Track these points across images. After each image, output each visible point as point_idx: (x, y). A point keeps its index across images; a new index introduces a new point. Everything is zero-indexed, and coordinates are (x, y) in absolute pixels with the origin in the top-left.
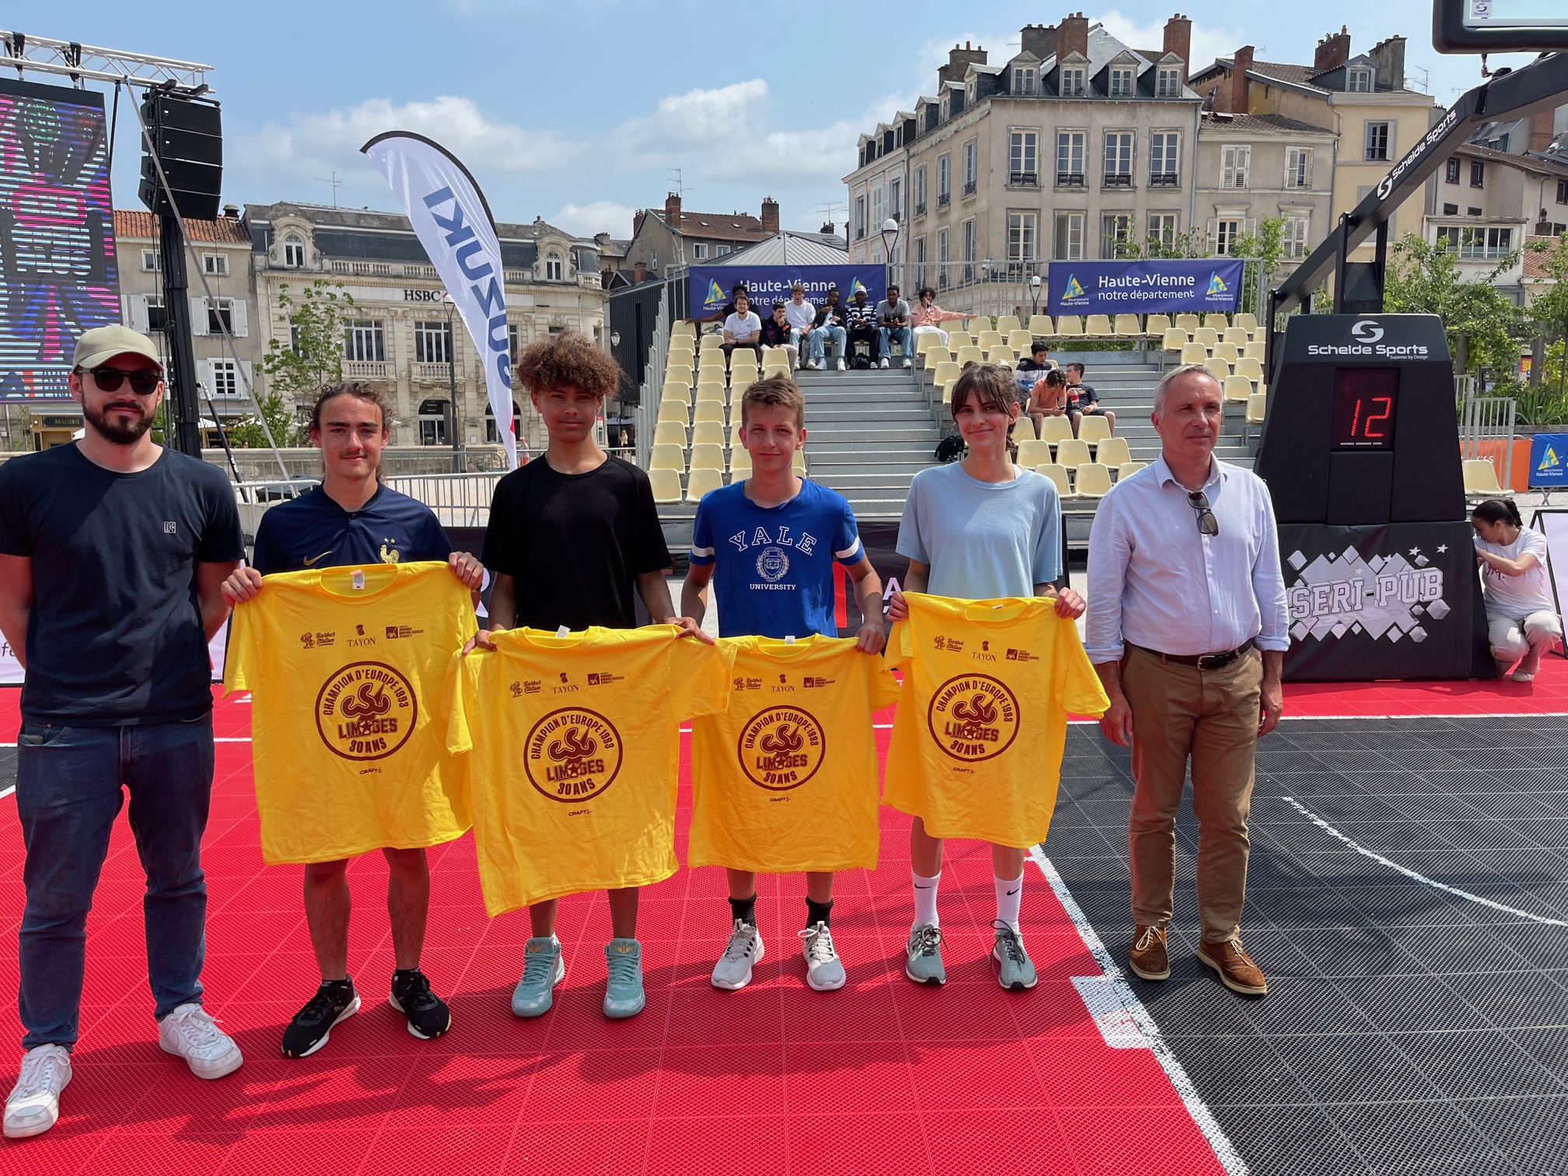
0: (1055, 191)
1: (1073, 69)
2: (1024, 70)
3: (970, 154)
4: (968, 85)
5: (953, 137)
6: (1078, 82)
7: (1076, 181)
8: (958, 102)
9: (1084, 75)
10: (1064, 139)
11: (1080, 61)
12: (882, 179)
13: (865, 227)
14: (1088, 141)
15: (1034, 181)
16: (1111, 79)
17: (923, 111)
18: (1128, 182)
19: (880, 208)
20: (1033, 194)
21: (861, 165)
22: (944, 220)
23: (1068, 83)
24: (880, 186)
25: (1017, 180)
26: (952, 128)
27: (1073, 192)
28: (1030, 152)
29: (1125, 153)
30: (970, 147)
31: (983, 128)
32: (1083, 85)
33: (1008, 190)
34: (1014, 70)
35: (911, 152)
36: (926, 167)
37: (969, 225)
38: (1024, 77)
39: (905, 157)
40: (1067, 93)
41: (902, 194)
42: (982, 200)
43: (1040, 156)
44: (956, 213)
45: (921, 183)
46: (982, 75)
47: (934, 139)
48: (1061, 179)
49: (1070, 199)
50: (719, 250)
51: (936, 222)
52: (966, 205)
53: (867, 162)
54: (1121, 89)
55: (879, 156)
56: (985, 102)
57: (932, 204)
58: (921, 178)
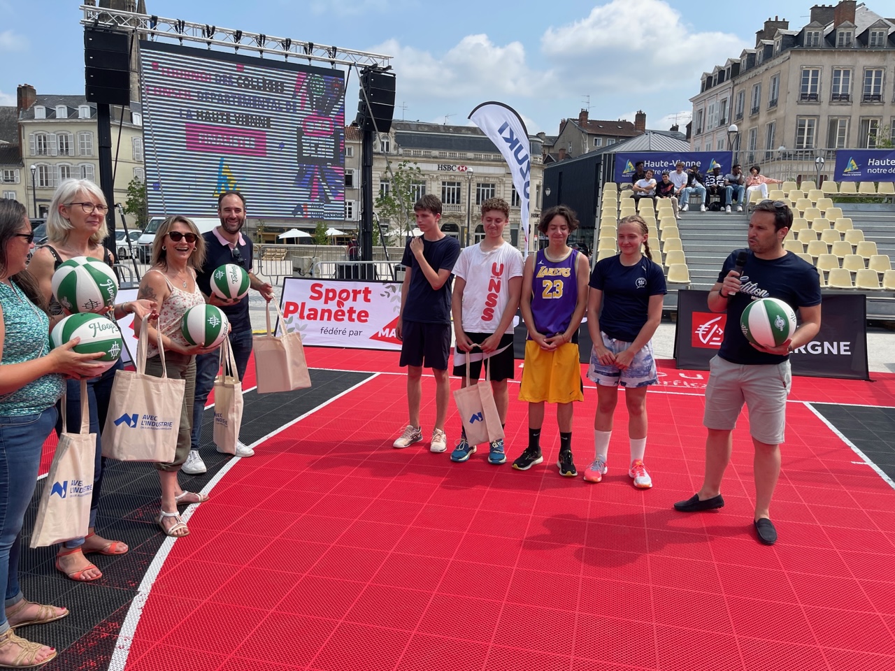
0: (830, 105)
1: (845, 31)
2: (813, 32)
3: (774, 83)
4: (776, 42)
5: (764, 74)
6: (848, 39)
7: (845, 98)
8: (769, 53)
9: (852, 35)
10: (838, 73)
11: (850, 27)
12: (715, 99)
13: (702, 127)
14: (853, 74)
15: (816, 98)
16: (870, 37)
17: (745, 58)
18: (879, 99)
19: (712, 116)
20: (815, 106)
21: (702, 91)
22: (754, 123)
23: (841, 40)
24: (713, 104)
25: (805, 98)
26: (764, 67)
27: (842, 105)
28: (815, 81)
29: (878, 81)
30: (775, 79)
31: (784, 67)
32: (852, 40)
33: (798, 104)
34: (806, 33)
35: (736, 83)
36: (744, 91)
37: (771, 126)
38: (813, 37)
39: (731, 85)
40: (841, 45)
41: (727, 108)
42: (781, 111)
43: (821, 83)
44: (763, 118)
45: (740, 101)
46: (785, 36)
47: (751, 74)
48: (835, 97)
49: (840, 110)
50: (609, 142)
51: (749, 124)
52: (770, 113)
53: (707, 89)
54: (876, 43)
55: (714, 85)
56: (787, 52)
57: (747, 113)
58: (741, 97)
